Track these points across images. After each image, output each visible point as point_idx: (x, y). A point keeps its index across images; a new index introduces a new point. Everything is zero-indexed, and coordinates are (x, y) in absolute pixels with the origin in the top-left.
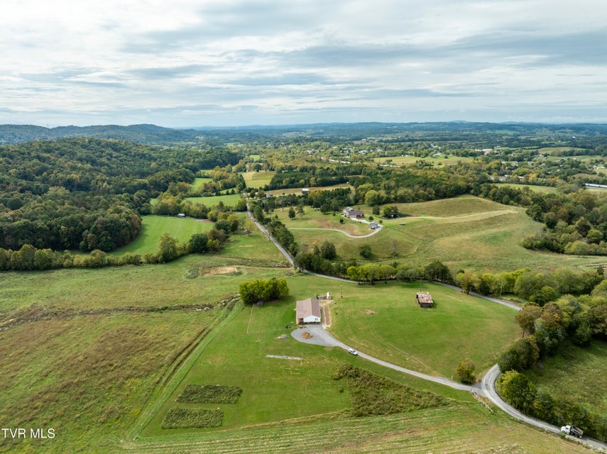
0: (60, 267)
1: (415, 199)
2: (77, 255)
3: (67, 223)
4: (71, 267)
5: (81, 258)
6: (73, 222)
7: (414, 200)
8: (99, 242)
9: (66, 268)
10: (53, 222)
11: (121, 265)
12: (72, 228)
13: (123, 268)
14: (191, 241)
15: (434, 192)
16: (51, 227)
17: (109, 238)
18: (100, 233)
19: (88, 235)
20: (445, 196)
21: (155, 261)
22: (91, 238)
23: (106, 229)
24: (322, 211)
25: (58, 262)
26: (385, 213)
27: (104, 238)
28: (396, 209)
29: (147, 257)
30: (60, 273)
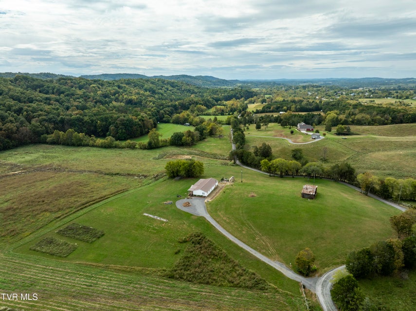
0: (87, 145)
1: (372, 123)
2: (99, 139)
3: (102, 120)
4: (93, 146)
5: (100, 141)
6: (106, 119)
7: (369, 124)
8: (117, 133)
9: (90, 146)
10: (94, 118)
11: (123, 148)
12: (104, 123)
13: (123, 150)
14: (172, 136)
15: (391, 118)
16: (92, 121)
17: (124, 131)
18: (119, 127)
19: (112, 127)
20: (401, 122)
21: (144, 148)
22: (113, 130)
23: (123, 124)
24: (282, 125)
25: (86, 143)
26: (337, 130)
27: (121, 130)
28: (349, 130)
29: (140, 145)
30: (85, 149)
